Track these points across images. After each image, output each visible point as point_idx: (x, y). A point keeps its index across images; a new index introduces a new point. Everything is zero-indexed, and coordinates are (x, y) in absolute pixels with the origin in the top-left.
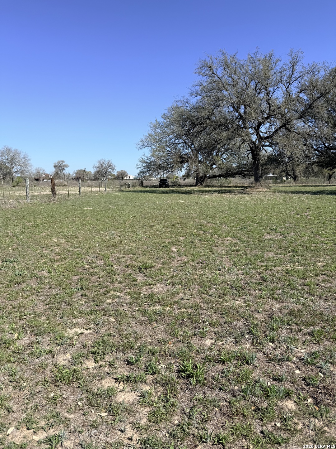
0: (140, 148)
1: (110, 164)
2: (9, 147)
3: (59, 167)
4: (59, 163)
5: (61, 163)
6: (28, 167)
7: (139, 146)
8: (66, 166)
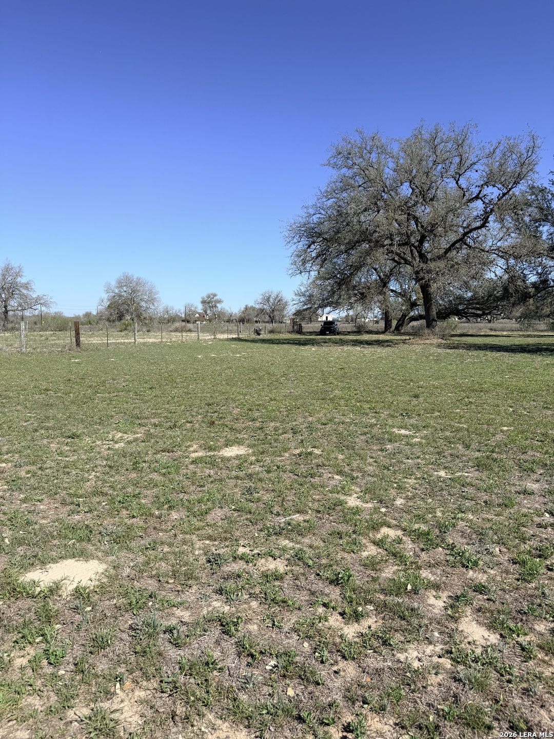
0: (292, 275)
1: (280, 298)
2: (130, 274)
3: (209, 303)
4: (209, 297)
5: (212, 296)
6: (155, 304)
7: (290, 272)
8: (220, 301)
